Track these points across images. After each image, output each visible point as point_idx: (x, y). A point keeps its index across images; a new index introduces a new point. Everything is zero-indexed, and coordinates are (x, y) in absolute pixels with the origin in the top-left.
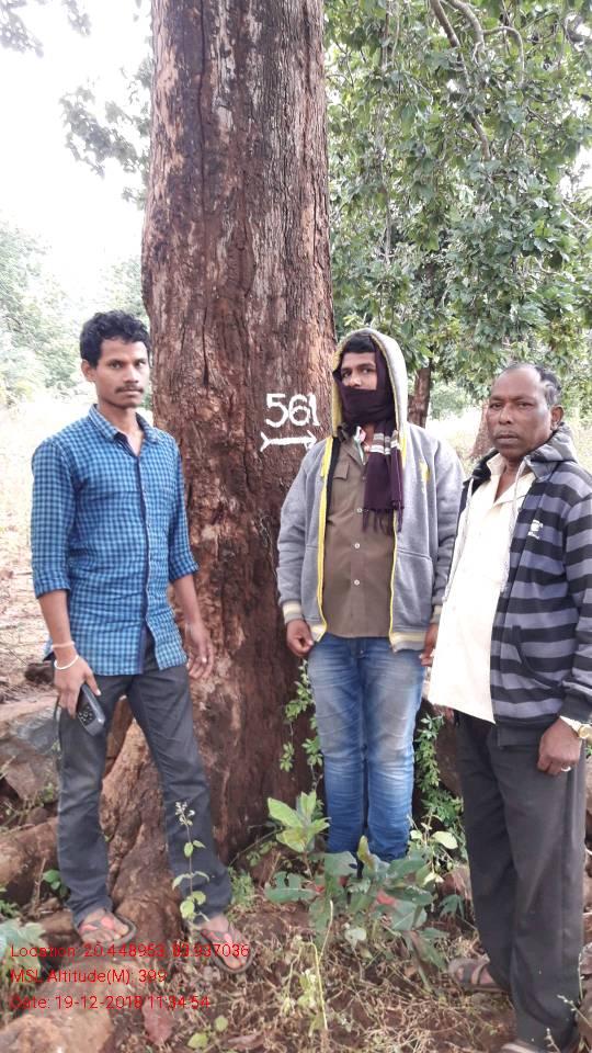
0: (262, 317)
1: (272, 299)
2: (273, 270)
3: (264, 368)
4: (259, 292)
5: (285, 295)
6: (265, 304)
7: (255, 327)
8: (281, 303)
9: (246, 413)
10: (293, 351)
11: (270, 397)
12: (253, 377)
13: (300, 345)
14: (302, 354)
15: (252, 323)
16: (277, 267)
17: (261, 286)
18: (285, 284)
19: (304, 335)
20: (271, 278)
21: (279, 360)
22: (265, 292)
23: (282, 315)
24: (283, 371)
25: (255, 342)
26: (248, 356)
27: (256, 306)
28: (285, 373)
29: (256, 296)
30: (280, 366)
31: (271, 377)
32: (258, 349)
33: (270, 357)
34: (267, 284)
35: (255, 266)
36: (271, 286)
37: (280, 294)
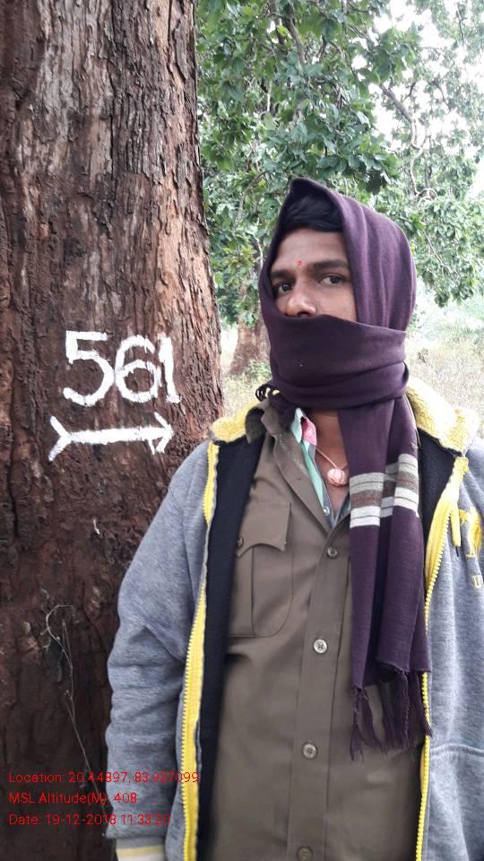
0: (56, 159)
1: (80, 122)
2: (84, 58)
3: (59, 271)
4: (51, 102)
5: (109, 117)
6: (63, 130)
7: (40, 179)
8: (101, 134)
9: (15, 373)
10: (126, 241)
11: (72, 338)
12: (35, 290)
13: (139, 229)
14: (145, 249)
15: (31, 168)
16: (91, 53)
17: (54, 89)
18: (109, 94)
19: (149, 209)
20: (79, 75)
21: (95, 257)
22: (64, 104)
23: (100, 160)
24: (102, 282)
25: (39, 213)
26: (22, 242)
27: (43, 132)
28: (105, 288)
29: (43, 110)
30: (94, 270)
31: (76, 294)
32: (46, 228)
33: (73, 250)
34: (68, 86)
35: (41, 42)
36: (78, 92)
37: (97, 112)
